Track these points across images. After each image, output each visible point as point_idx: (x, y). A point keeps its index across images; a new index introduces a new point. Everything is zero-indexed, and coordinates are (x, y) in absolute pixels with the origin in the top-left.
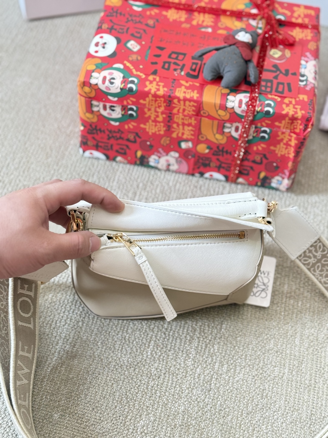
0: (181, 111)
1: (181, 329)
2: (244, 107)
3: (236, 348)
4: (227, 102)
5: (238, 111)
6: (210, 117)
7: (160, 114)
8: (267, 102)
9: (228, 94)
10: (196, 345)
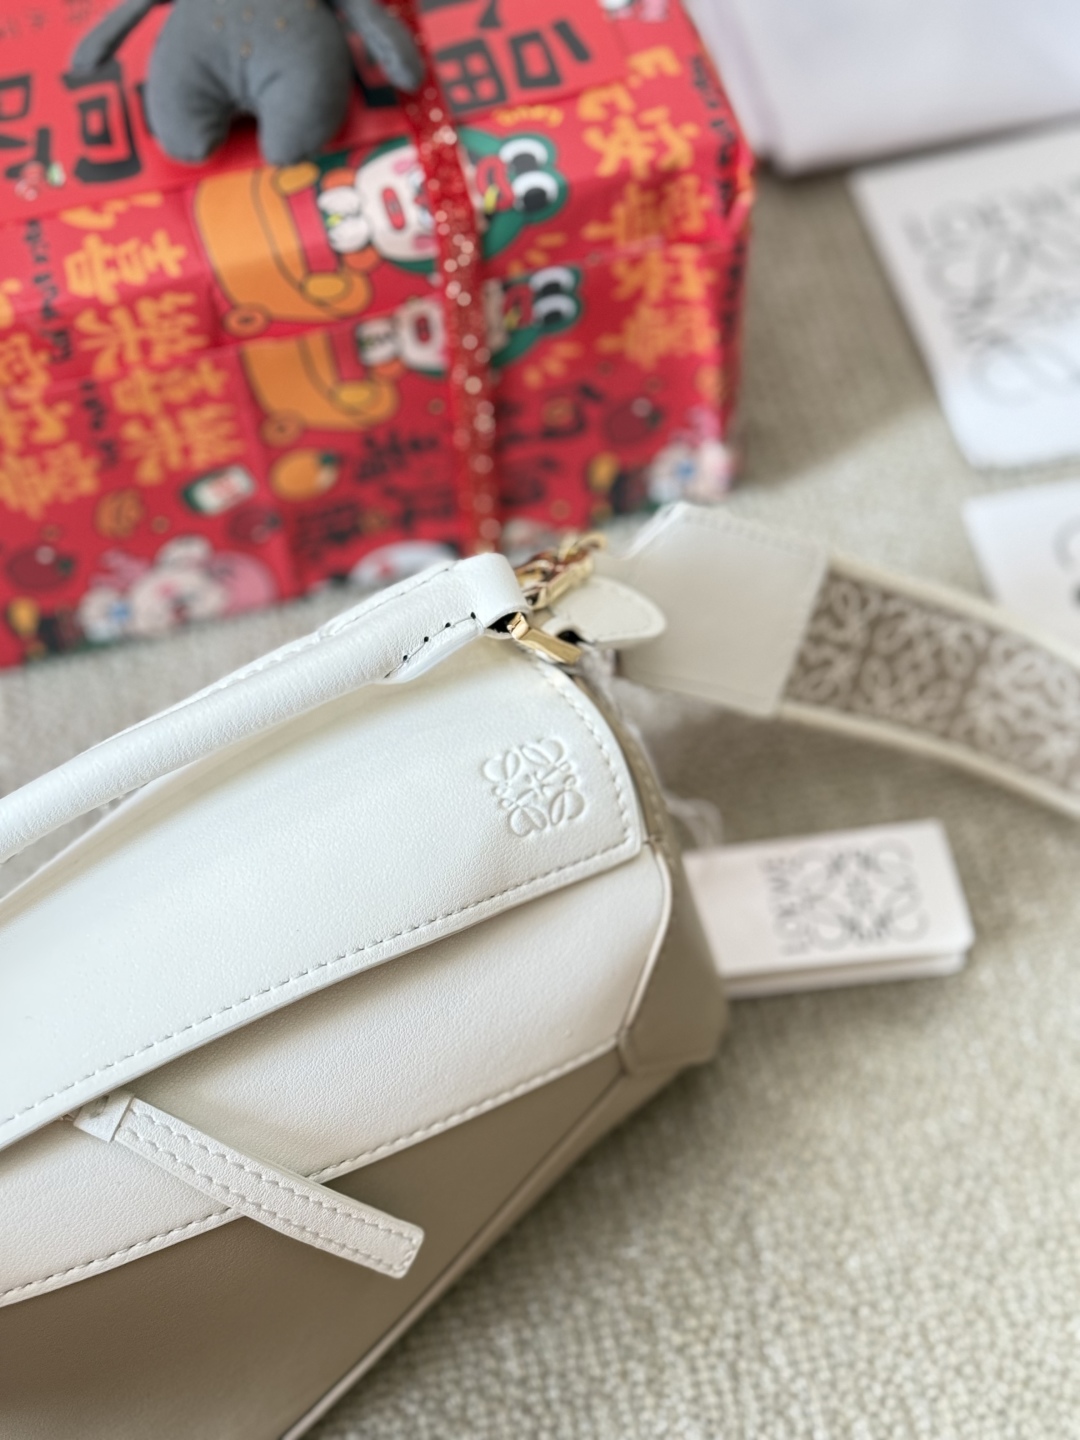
0: (132, 355)
1: (590, 1348)
2: (417, 218)
3: (865, 1311)
4: (327, 229)
5: (398, 247)
6: (279, 329)
7: (39, 411)
8: (509, 151)
9: (317, 189)
10: (689, 1393)
